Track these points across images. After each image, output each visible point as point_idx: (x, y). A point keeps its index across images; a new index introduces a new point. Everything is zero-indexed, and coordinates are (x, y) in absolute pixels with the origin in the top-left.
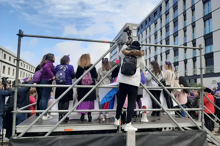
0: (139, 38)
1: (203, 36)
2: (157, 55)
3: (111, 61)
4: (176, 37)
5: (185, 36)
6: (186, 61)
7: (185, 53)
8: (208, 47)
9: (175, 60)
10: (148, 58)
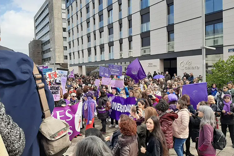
0: (68, 10)
1: (140, 11)
2: (90, 33)
3: (37, 39)
4: (111, 11)
5: (120, 10)
6: (121, 41)
7: (120, 31)
8: (145, 25)
9: (110, 39)
10: (80, 36)
